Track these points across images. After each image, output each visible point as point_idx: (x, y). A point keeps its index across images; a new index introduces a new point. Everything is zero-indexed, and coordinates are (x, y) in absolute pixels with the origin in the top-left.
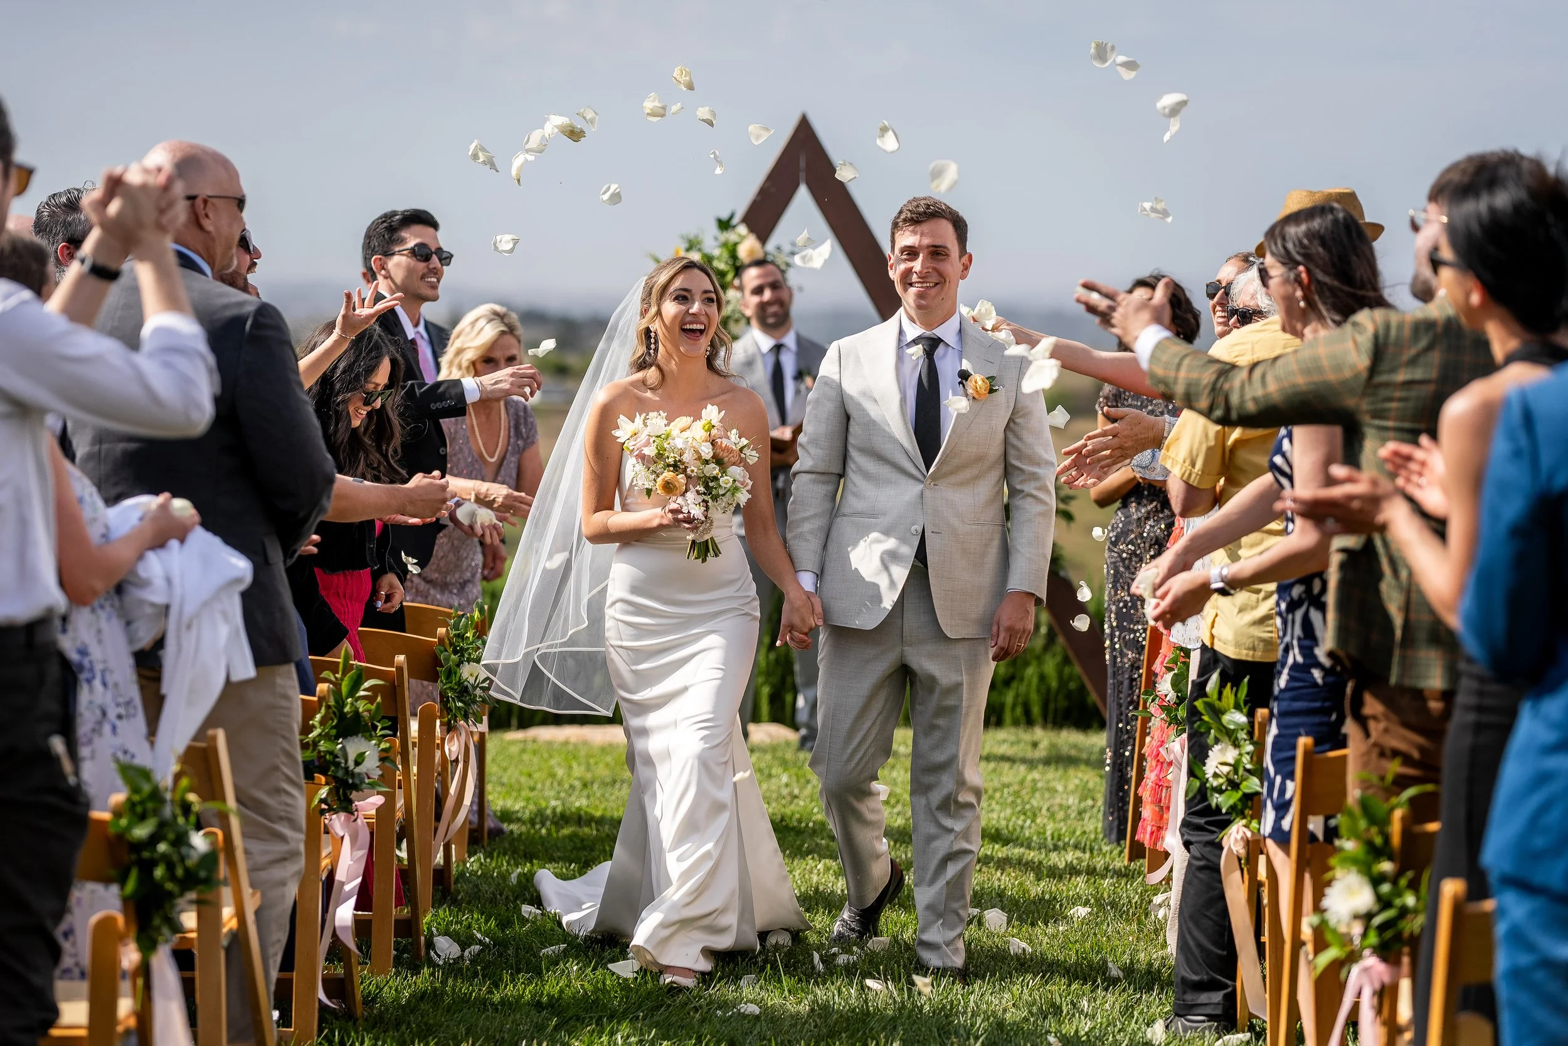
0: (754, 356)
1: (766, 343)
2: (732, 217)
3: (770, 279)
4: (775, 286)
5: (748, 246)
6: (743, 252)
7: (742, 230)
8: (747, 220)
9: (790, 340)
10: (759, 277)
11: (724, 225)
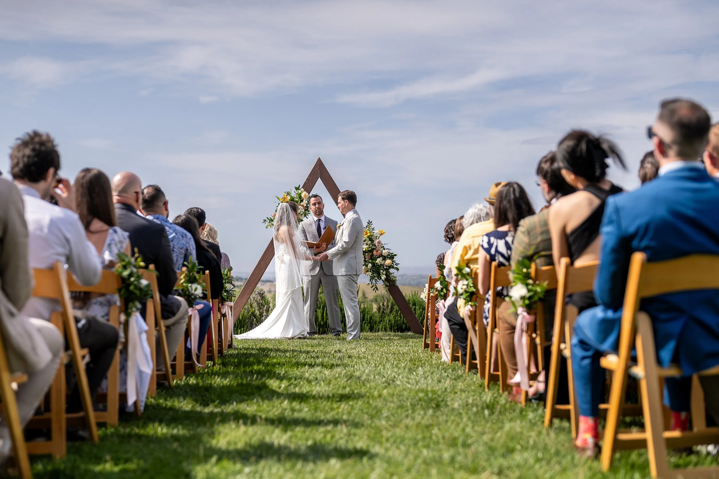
0: (312, 222)
1: (316, 219)
2: (299, 186)
3: (318, 201)
4: (319, 203)
5: (304, 194)
6: (303, 195)
7: (302, 190)
8: (303, 187)
9: (323, 218)
10: (315, 200)
11: (297, 189)
